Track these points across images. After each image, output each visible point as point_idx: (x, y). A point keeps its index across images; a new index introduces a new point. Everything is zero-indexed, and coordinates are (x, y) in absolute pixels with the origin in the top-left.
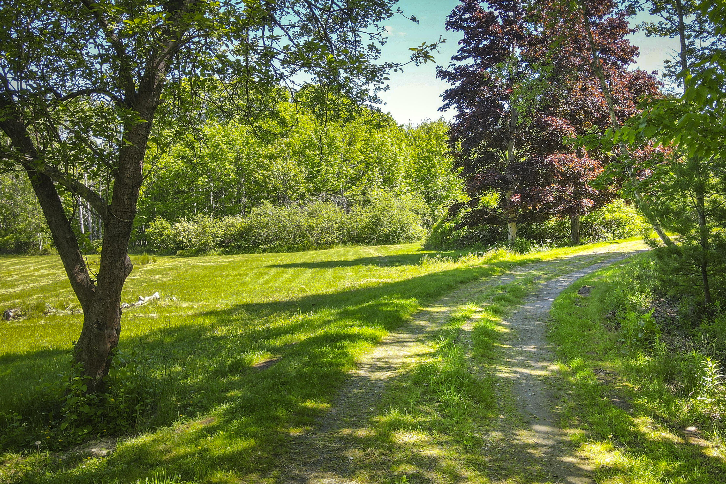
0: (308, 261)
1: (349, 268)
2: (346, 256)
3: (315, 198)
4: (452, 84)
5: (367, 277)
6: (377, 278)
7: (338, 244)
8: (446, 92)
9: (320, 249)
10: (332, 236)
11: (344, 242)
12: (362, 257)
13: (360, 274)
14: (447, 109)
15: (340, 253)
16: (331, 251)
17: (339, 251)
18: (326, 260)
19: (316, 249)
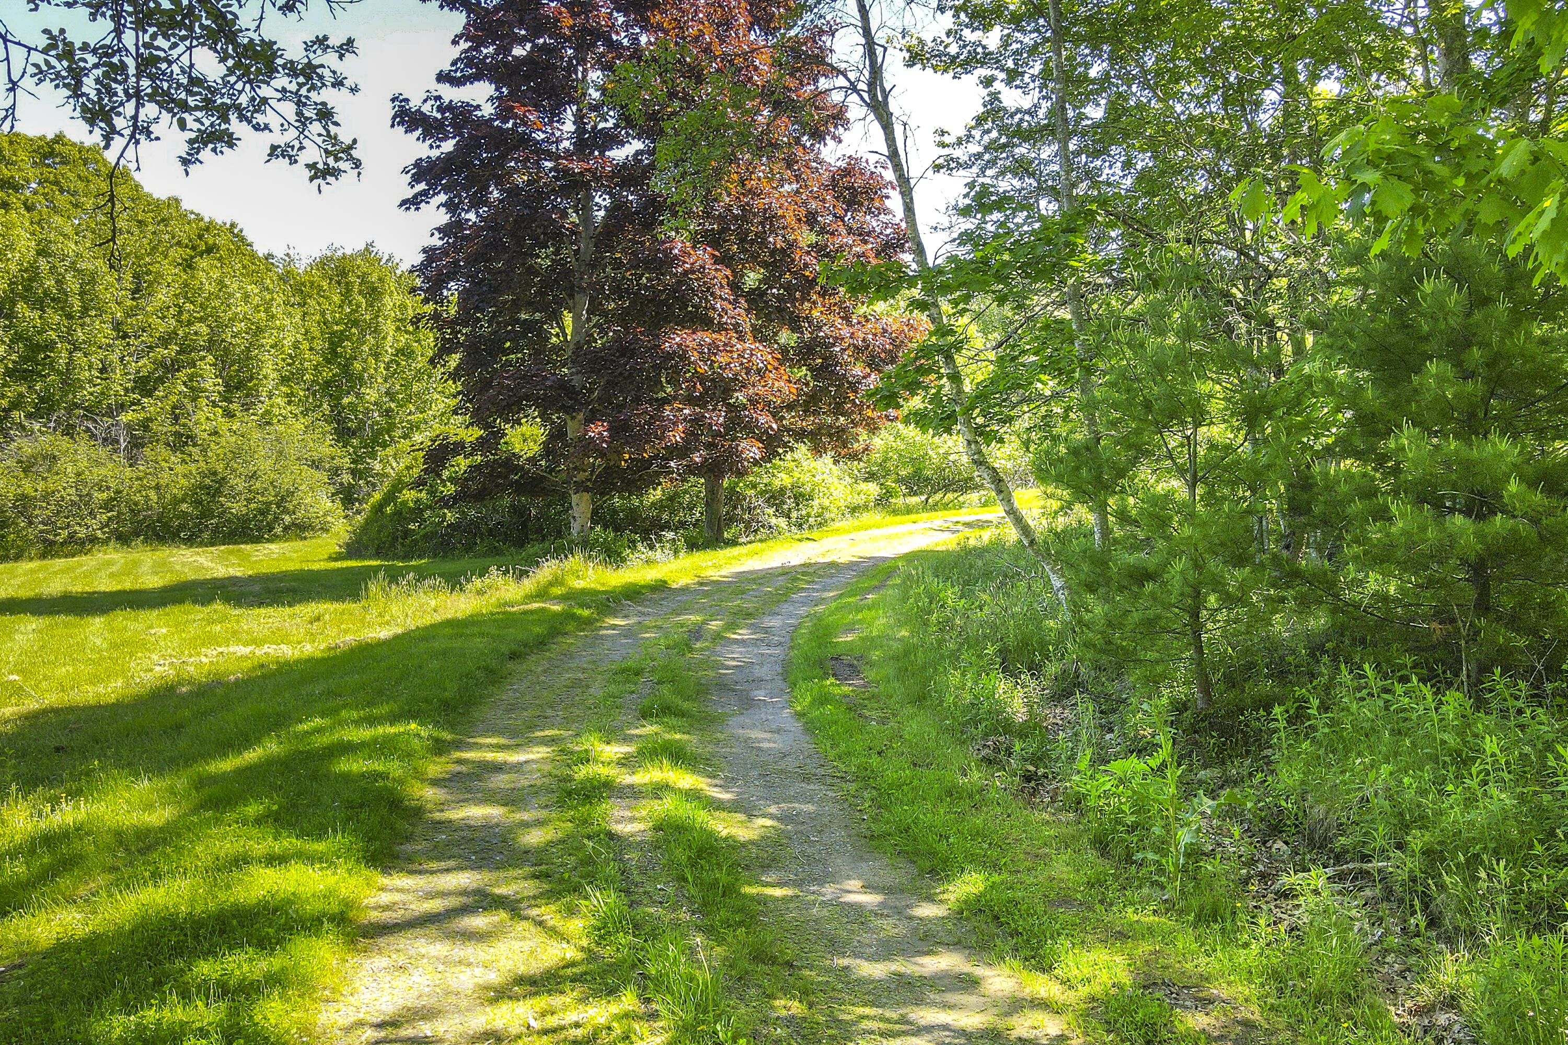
0: (24, 594)
1: (155, 613)
2: (137, 577)
3: (37, 426)
4: (431, 147)
5: (213, 640)
6: (246, 644)
7: (106, 542)
8: (417, 164)
9: (56, 555)
10: (89, 521)
11: (123, 539)
12: (183, 578)
13: (192, 630)
14: (423, 205)
15: (114, 569)
16: (86, 562)
17: (109, 563)
18: (77, 588)
19: (43, 556)
